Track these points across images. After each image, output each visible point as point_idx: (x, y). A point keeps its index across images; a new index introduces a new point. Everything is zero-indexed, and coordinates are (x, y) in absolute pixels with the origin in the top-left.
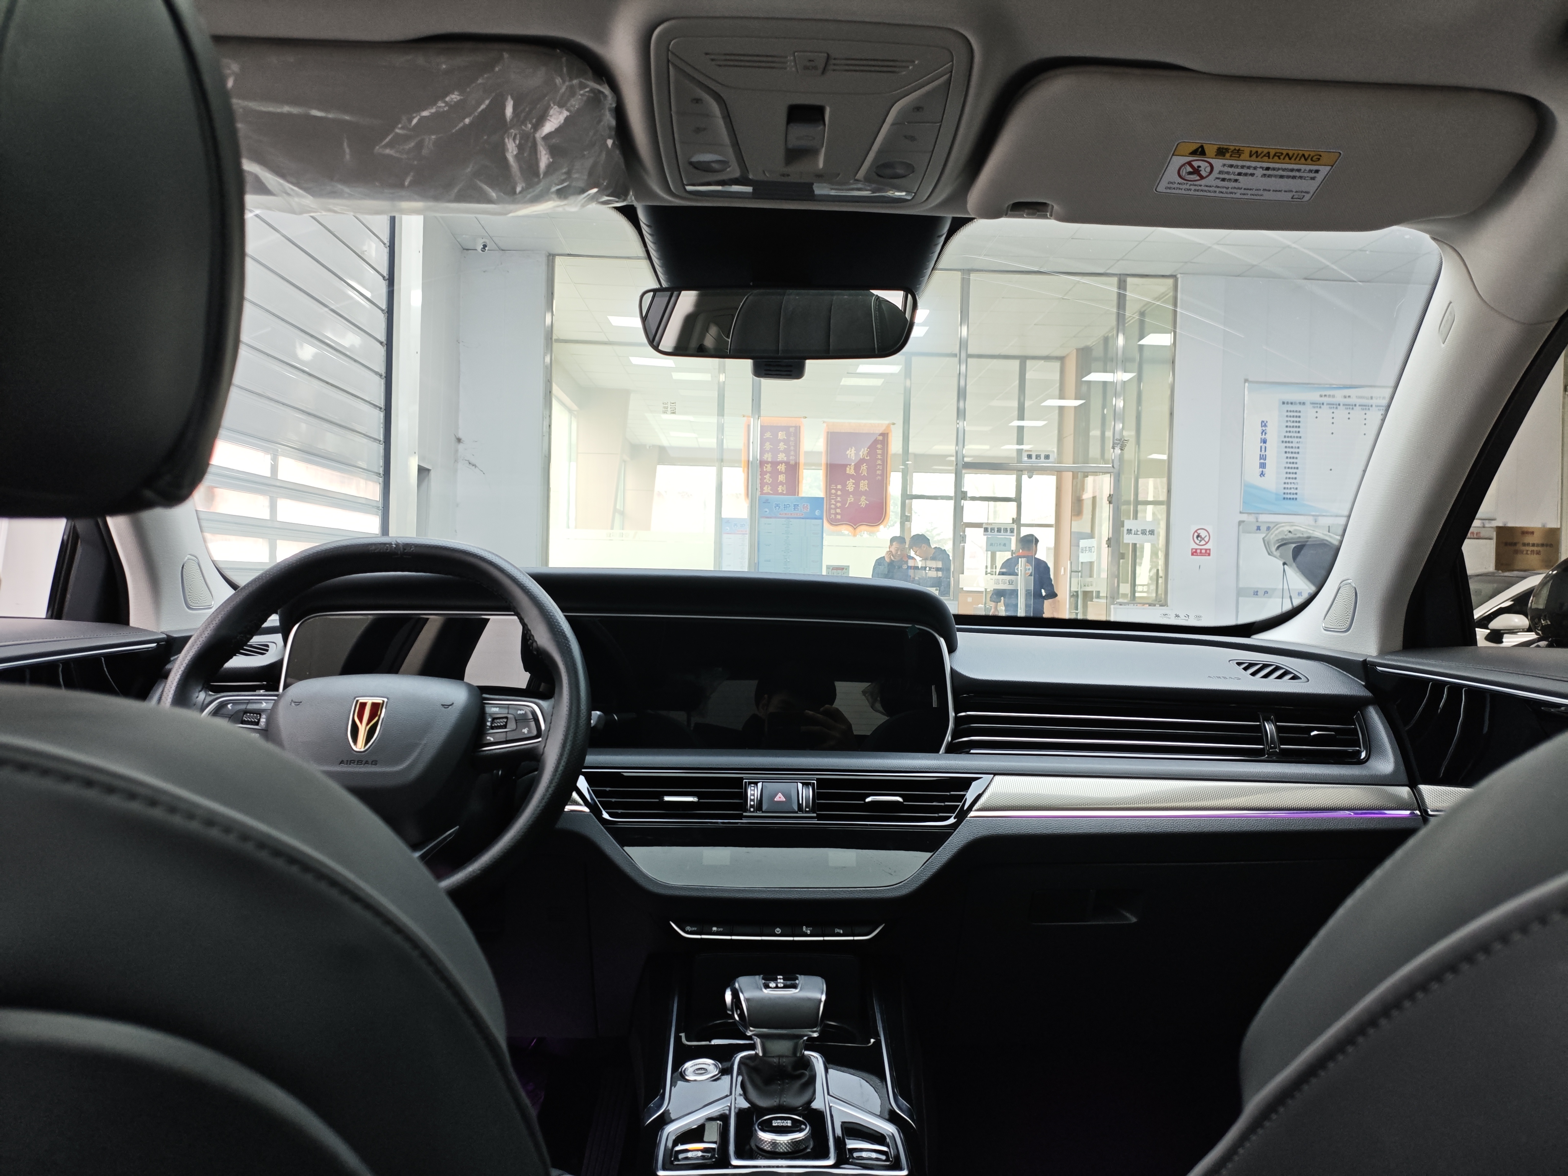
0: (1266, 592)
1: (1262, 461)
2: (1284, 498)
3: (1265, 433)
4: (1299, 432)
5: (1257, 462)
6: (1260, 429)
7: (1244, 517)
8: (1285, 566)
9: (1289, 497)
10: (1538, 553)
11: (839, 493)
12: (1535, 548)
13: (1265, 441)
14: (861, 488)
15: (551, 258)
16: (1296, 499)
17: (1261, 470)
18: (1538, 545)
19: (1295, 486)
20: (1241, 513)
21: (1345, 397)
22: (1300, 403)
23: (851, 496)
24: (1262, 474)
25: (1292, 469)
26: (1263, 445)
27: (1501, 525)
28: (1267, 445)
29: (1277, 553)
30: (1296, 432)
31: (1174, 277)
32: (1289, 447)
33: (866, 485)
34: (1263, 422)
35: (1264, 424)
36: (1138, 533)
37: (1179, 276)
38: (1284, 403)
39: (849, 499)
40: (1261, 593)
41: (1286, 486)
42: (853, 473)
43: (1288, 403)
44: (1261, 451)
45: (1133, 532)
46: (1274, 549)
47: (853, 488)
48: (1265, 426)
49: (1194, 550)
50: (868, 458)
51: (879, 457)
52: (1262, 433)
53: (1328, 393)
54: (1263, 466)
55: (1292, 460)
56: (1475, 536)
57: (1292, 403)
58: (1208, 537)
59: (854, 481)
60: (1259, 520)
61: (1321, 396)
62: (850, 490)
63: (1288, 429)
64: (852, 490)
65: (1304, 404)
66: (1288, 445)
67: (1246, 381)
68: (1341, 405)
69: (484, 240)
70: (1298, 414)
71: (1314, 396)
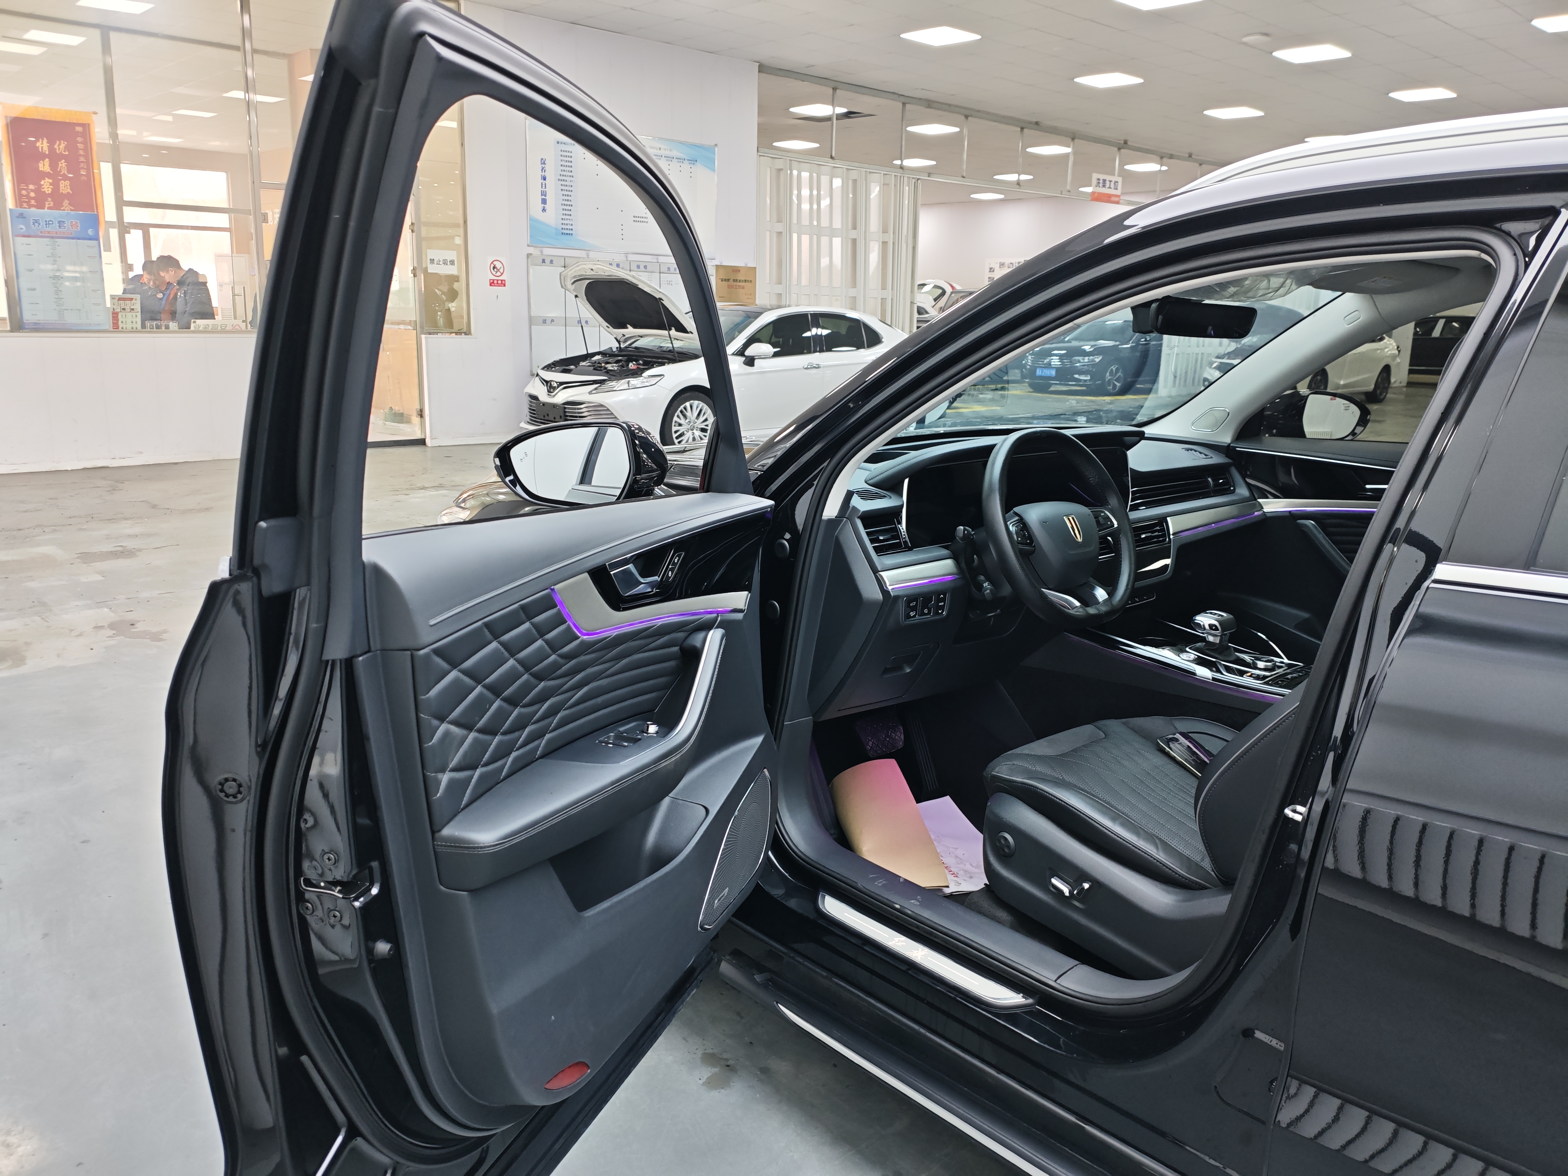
0: (552, 321)
1: (543, 197)
2: (562, 233)
3: (545, 171)
5: (540, 198)
6: (540, 166)
7: (531, 250)
9: (566, 233)
11: (32, 194)
13: (545, 179)
14: (61, 190)
16: (572, 234)
17: (543, 205)
19: (571, 223)
20: (528, 246)
23: (49, 199)
24: (544, 210)
25: (567, 206)
28: (547, 182)
33: (68, 187)
34: (542, 159)
35: (543, 162)
36: (440, 263)
39: (47, 203)
40: (548, 321)
41: (563, 222)
42: (49, 170)
45: (435, 262)
47: (50, 190)
48: (544, 163)
49: (492, 281)
50: (67, 153)
51: (81, 152)
54: (544, 201)
55: (567, 198)
58: (502, 268)
59: (51, 181)
62: (47, 192)
63: (563, 168)
64: (50, 192)
66: (563, 183)
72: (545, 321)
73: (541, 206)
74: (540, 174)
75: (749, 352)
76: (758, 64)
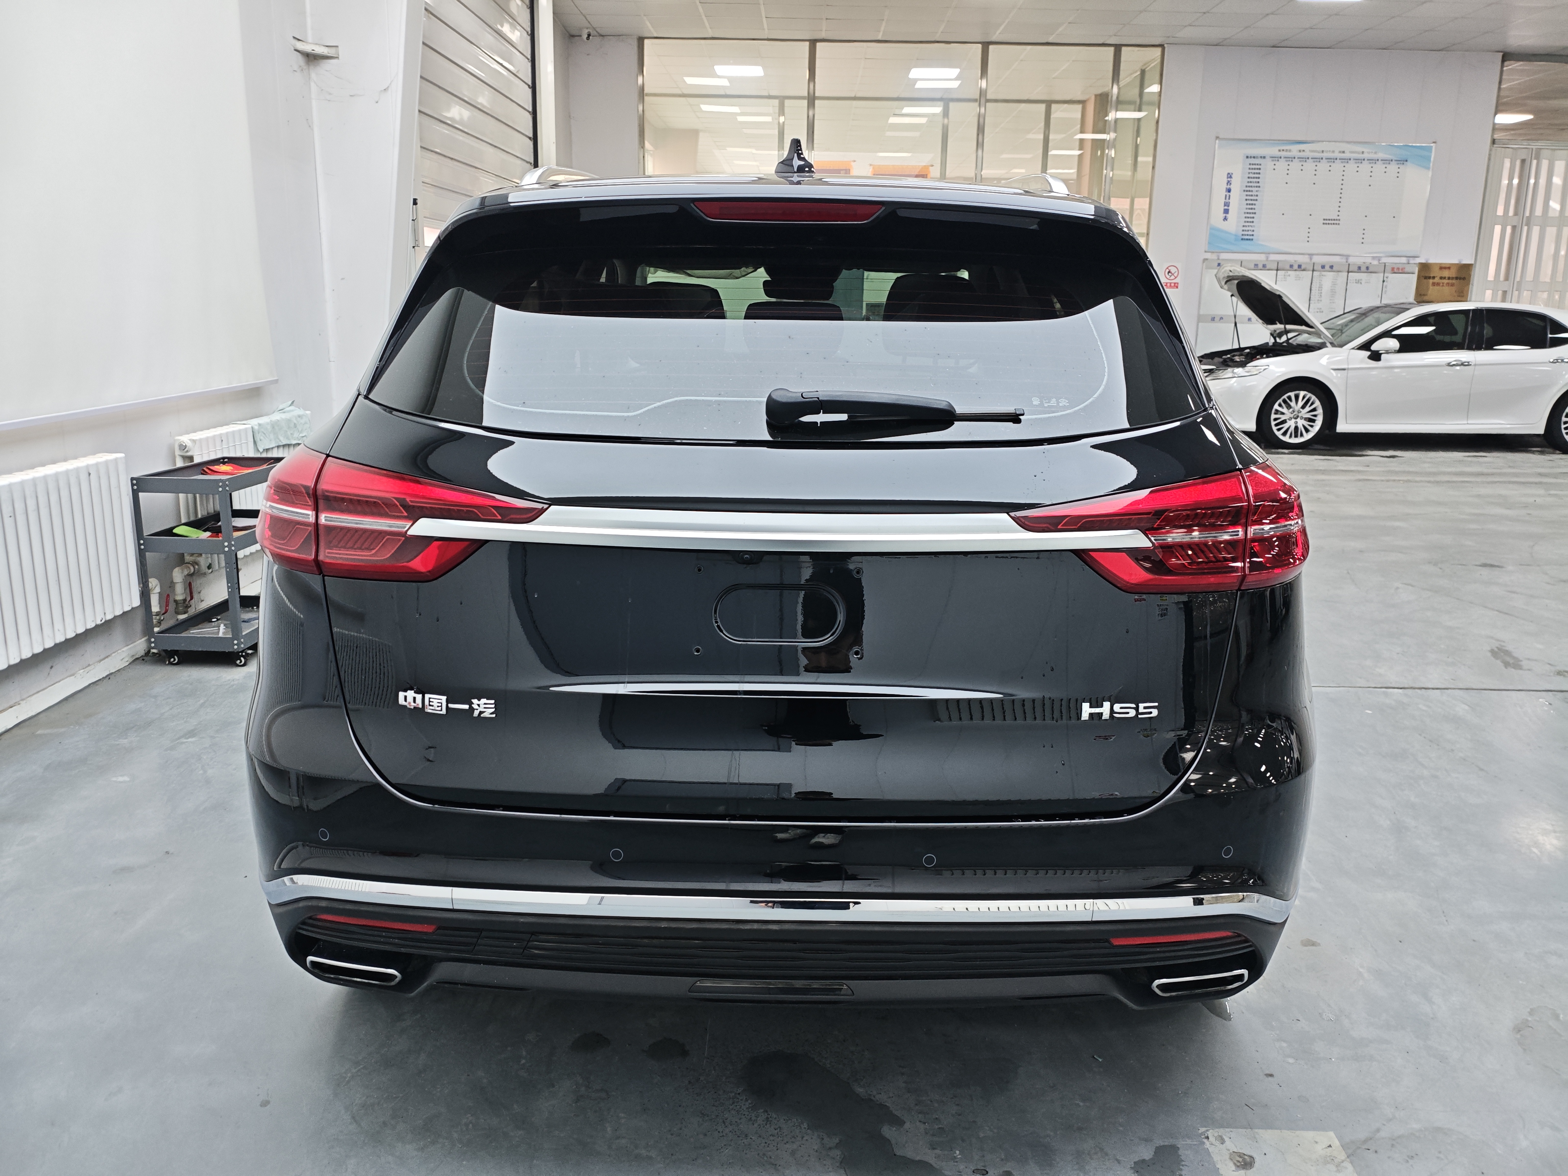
0: (1222, 318)
1: (1226, 208)
2: (1242, 239)
3: (1231, 184)
4: (1258, 182)
5: (1222, 208)
6: (1226, 180)
7: (1208, 256)
8: (1233, 297)
9: (1247, 238)
10: (1452, 285)
12: (1450, 281)
13: (1229, 191)
15: (641, 40)
16: (1252, 239)
17: (1225, 215)
18: (1453, 278)
19: (1252, 229)
20: (1205, 252)
21: (1300, 151)
22: (1261, 157)
24: (1225, 219)
25: (1250, 214)
26: (1228, 194)
27: (1423, 261)
28: (1231, 194)
29: (1226, 287)
30: (1256, 182)
31: (1161, 46)
32: (1249, 195)
34: (1229, 174)
35: (1230, 176)
37: (1166, 45)
38: (1247, 157)
40: (1217, 319)
41: (1244, 228)
43: (1251, 157)
44: (1226, 199)
46: (1223, 283)
48: (1231, 177)
52: (1227, 184)
53: (1285, 148)
54: (1226, 211)
55: (1251, 207)
56: (1400, 271)
57: (1254, 157)
58: (1177, 273)
60: (1221, 258)
61: (1280, 151)
63: (1250, 180)
65: (1264, 157)
67: (1217, 138)
68: (1296, 158)
69: (589, 30)
70: (1258, 167)
71: (1274, 151)
72: (1213, 319)
73: (1223, 216)
74: (1225, 186)
75: (1374, 347)
76: (1502, 54)
